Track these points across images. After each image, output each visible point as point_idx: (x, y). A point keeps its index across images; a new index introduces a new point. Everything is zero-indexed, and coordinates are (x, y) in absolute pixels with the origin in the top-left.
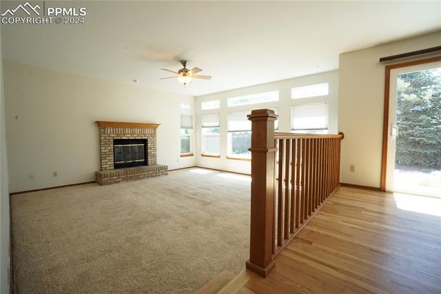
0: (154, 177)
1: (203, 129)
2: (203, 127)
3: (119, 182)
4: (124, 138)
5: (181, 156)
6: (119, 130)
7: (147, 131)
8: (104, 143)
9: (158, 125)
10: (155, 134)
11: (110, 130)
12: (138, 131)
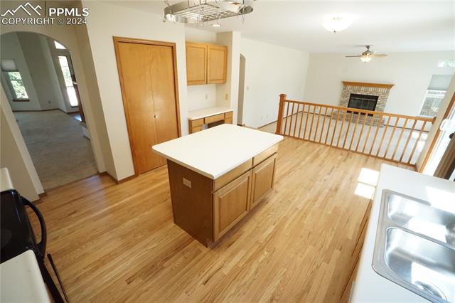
0: (368, 125)
3: (342, 120)
4: (358, 93)
6: (357, 88)
7: (380, 90)
8: (343, 95)
9: (392, 85)
10: (388, 93)
11: (349, 87)
12: (371, 89)
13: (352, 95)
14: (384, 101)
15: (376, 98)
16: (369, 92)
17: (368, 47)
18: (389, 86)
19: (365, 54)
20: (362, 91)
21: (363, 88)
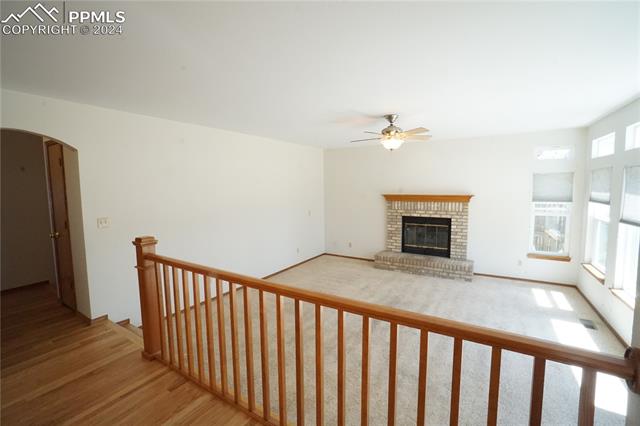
0: (443, 277)
1: (591, 204)
2: (591, 200)
3: (393, 270)
4: (415, 215)
5: (530, 255)
6: (409, 205)
7: (451, 206)
8: (390, 220)
9: (470, 197)
10: (465, 212)
11: (397, 205)
12: (435, 206)
13: (405, 219)
14: (464, 226)
15: (448, 221)
16: (433, 211)
17: (390, 118)
18: (466, 199)
19: (387, 132)
20: (421, 211)
21: (420, 205)
